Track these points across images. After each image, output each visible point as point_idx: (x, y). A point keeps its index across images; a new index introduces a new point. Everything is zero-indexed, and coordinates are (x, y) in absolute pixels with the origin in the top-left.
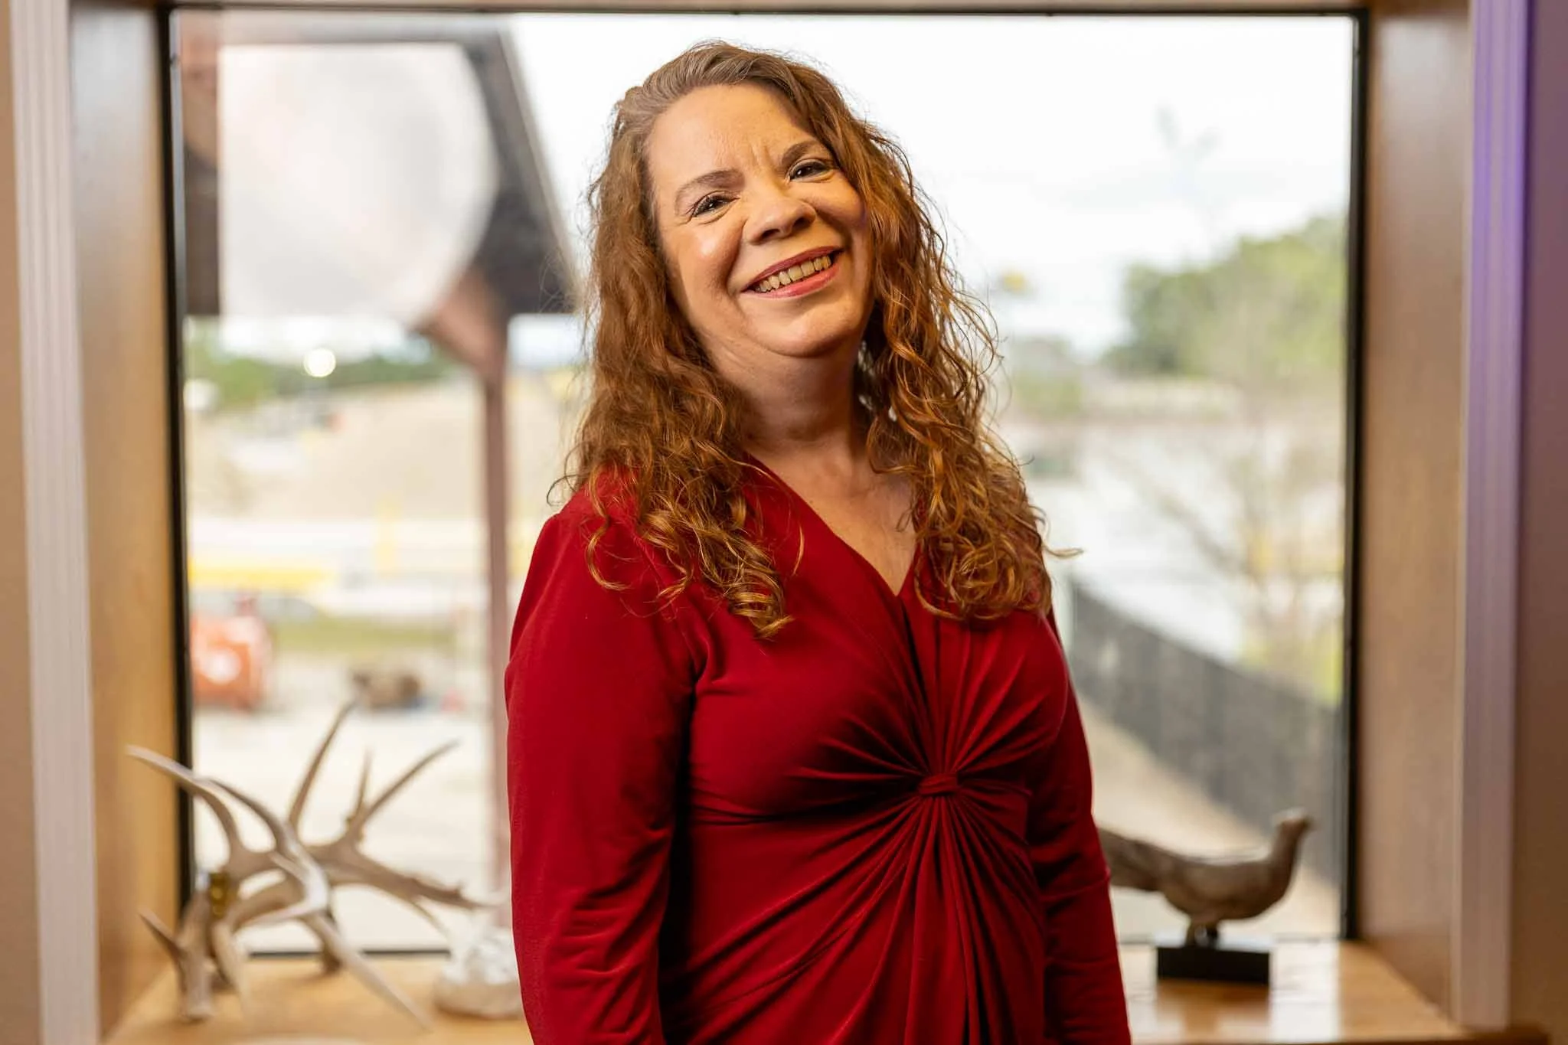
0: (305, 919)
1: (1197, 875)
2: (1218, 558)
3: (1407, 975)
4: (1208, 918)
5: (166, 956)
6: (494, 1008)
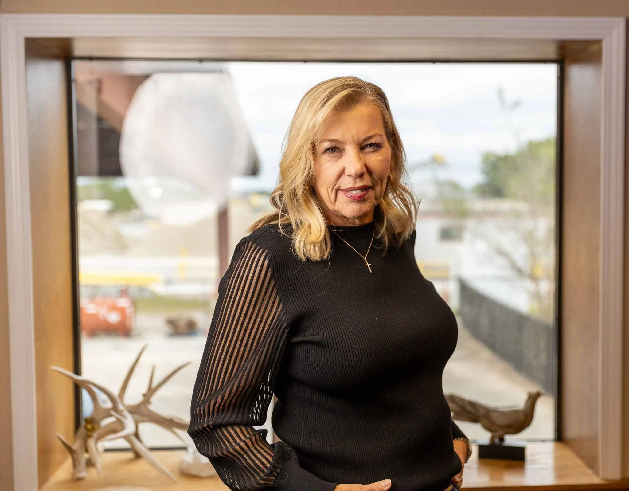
0: (127, 438)
1: (494, 416)
2: (519, 272)
3: (580, 456)
4: (499, 434)
5: (68, 453)
6: (204, 473)
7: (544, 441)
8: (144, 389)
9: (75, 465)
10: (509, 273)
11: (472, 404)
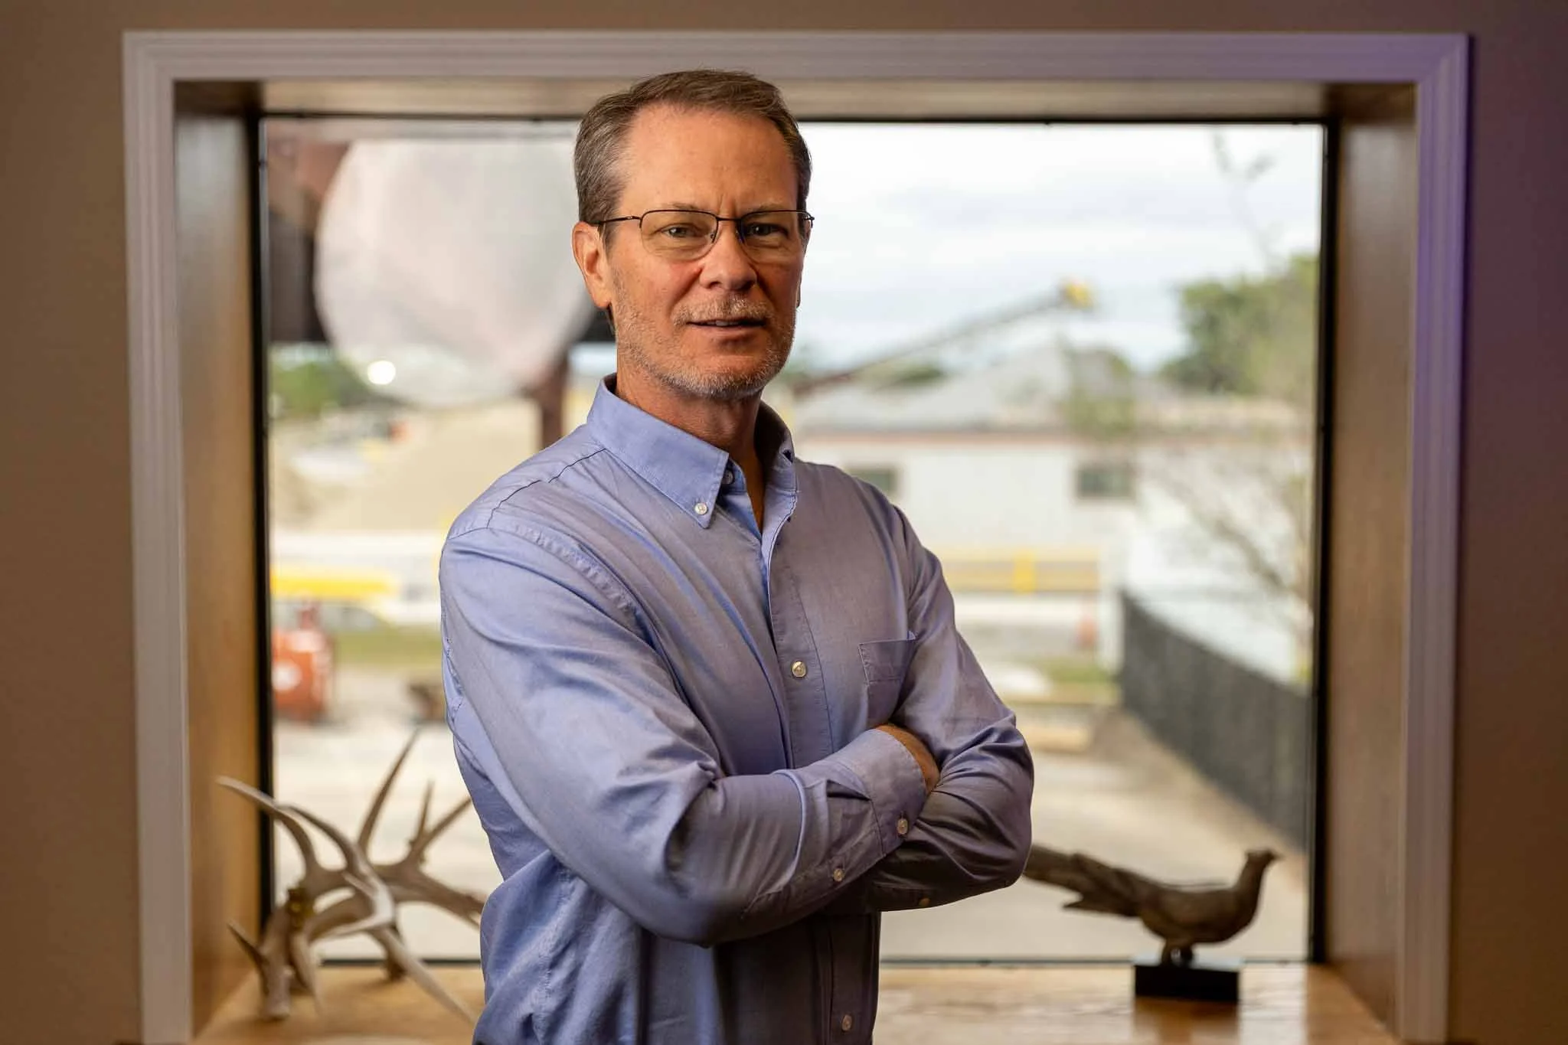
0: (375, 933)
4: (1183, 941)
5: (250, 962)
7: (1284, 962)
8: (410, 831)
9: (266, 988)
10: (1245, 581)
11: (1124, 877)
